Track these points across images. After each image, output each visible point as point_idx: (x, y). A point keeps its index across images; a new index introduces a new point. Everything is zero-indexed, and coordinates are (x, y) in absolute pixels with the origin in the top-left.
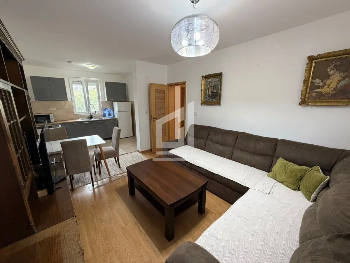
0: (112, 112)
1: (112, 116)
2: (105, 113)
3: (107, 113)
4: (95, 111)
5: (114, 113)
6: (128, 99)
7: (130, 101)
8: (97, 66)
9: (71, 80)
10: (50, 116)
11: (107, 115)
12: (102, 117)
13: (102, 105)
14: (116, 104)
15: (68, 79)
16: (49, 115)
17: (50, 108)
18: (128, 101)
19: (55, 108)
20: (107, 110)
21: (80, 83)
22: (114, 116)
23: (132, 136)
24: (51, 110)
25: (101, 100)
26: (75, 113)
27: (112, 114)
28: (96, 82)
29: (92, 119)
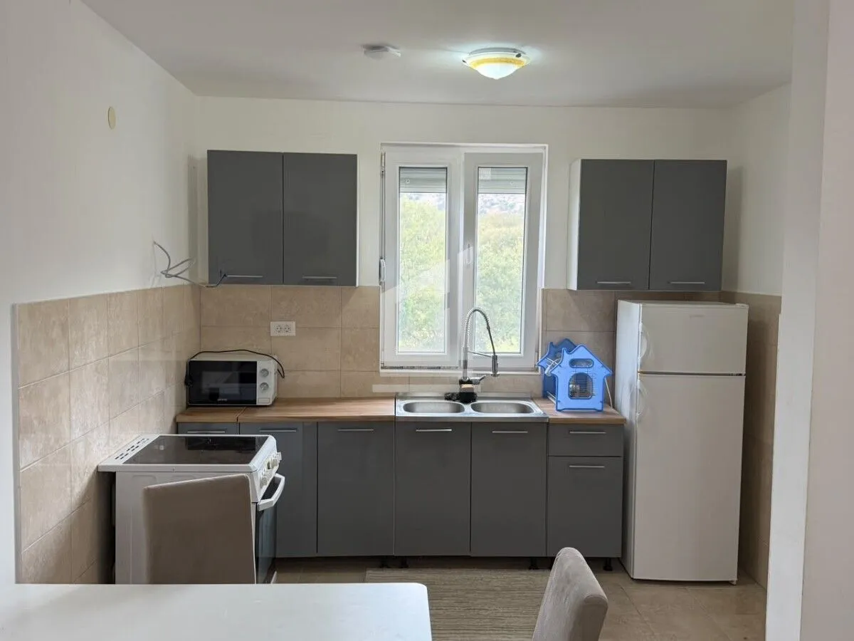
0: (598, 373)
1: (595, 402)
2: (554, 378)
3: (564, 374)
4: (495, 358)
5: (612, 380)
6: (734, 280)
7: (745, 299)
8: (532, 55)
9: (396, 159)
10: (259, 369)
11: (563, 387)
12: (532, 399)
13: (545, 315)
14: (632, 315)
15: (383, 156)
16: (254, 364)
17: (273, 325)
18: (728, 298)
19: (293, 325)
20: (567, 358)
21: (442, 175)
22: (610, 399)
23: (733, 577)
24: (274, 333)
25: (541, 285)
26: (386, 357)
27: (597, 389)
28: (527, 170)
29: (468, 411)
